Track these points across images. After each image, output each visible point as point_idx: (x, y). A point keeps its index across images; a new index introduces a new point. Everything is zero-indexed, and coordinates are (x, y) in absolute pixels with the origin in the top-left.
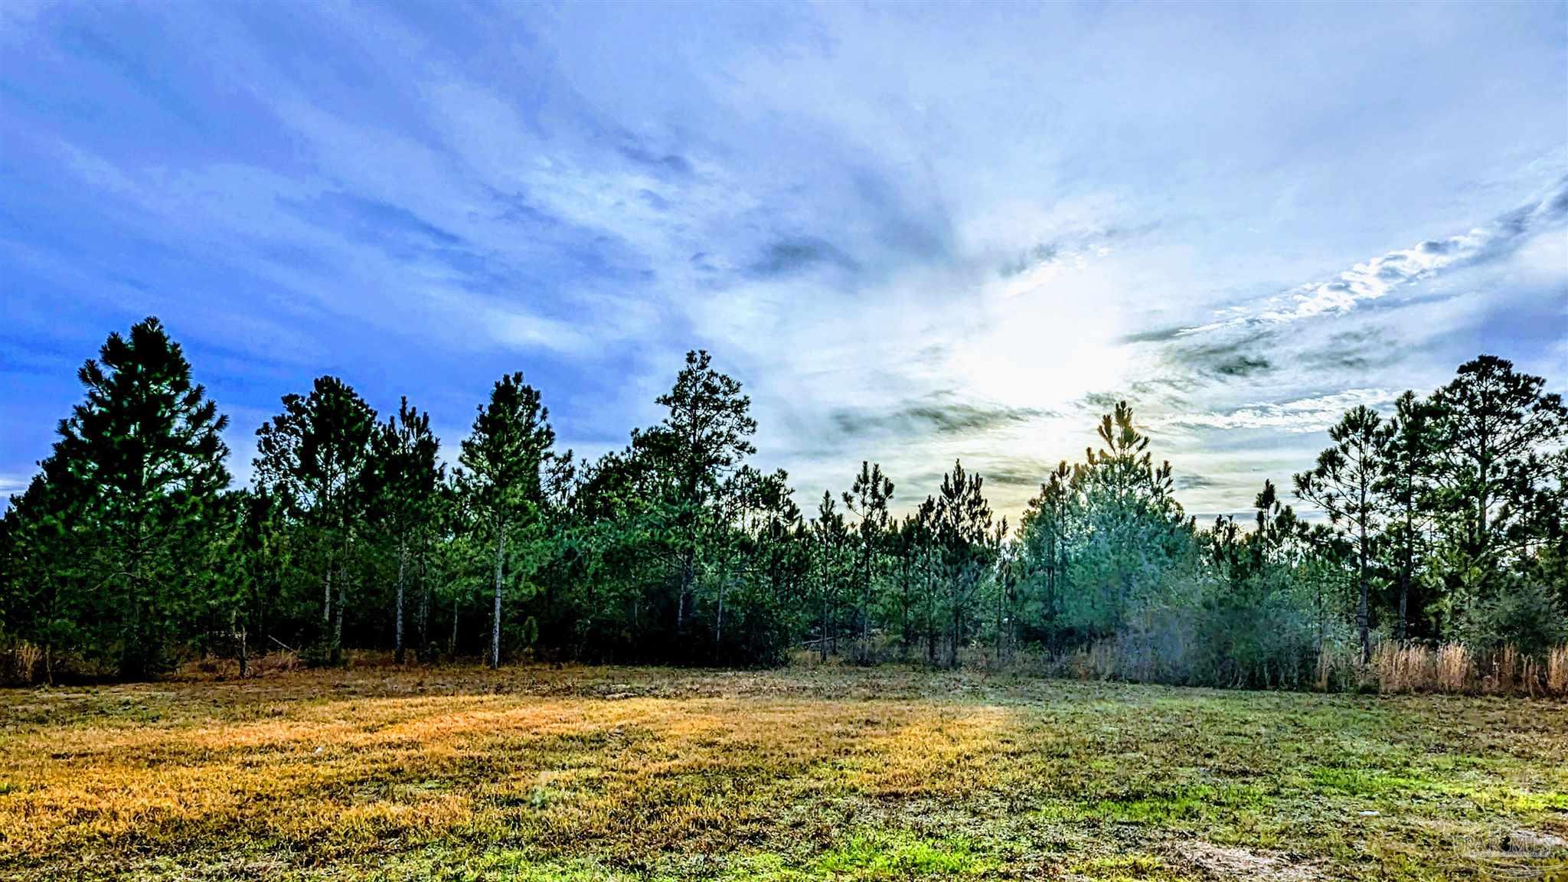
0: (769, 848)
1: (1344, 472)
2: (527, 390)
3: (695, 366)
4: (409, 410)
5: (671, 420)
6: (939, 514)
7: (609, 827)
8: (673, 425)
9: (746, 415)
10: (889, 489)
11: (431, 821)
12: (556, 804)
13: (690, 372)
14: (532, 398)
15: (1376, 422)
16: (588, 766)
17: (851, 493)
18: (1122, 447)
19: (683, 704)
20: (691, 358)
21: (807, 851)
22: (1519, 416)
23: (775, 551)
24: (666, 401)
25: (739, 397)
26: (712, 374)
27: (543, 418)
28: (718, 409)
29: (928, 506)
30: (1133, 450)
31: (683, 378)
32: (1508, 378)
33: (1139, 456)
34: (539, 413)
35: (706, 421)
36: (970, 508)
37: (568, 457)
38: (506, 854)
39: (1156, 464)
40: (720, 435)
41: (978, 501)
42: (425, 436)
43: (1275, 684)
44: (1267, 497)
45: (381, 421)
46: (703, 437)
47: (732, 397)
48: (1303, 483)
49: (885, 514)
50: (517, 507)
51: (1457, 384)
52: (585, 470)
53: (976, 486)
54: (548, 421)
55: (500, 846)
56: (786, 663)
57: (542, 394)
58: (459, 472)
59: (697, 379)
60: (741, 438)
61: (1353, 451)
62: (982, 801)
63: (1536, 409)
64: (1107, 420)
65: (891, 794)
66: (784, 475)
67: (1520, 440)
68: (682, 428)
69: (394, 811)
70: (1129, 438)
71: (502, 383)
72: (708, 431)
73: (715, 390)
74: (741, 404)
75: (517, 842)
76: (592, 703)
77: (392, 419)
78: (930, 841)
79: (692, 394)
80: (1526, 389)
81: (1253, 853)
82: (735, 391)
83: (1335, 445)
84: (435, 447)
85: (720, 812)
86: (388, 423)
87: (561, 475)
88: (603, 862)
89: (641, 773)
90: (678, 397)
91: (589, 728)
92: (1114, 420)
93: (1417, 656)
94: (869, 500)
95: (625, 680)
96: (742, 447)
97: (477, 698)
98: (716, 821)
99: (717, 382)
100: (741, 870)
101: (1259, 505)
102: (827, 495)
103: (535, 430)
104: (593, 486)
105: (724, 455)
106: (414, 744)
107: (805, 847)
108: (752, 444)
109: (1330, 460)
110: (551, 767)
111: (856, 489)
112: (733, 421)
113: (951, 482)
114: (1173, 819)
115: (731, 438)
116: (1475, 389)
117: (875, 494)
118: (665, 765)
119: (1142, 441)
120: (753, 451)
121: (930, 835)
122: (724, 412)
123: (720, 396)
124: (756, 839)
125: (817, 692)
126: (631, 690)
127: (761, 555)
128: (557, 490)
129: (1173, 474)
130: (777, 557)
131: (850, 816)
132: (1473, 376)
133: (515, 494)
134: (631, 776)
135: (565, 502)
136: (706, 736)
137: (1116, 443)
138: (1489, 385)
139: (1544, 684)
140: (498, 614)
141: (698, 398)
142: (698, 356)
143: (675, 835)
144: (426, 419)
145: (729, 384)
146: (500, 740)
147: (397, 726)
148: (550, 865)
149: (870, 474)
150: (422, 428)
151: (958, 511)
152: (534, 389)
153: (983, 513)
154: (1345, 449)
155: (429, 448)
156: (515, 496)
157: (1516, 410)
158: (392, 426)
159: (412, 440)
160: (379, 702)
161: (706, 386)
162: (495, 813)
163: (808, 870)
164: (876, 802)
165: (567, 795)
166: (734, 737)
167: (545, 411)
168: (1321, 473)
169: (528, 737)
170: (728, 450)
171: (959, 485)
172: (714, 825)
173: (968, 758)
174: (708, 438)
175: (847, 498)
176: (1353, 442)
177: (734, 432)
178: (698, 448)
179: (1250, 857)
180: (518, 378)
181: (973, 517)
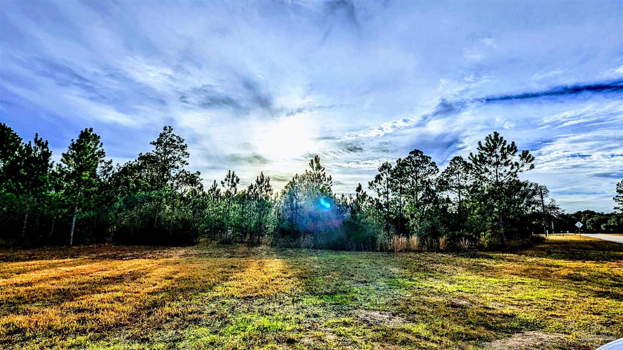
0: (203, 325)
1: (382, 182)
2: (95, 135)
3: (167, 132)
4: (39, 139)
5: (156, 151)
6: (255, 189)
7: (129, 320)
8: (156, 153)
9: (185, 151)
10: (238, 180)
11: (38, 324)
12: (103, 310)
13: (164, 134)
14: (96, 138)
15: (391, 167)
16: (117, 291)
17: (224, 181)
18: (316, 170)
19: (157, 261)
20: (165, 129)
21: (219, 325)
22: (425, 167)
23: (194, 201)
24: (154, 144)
25: (183, 144)
26: (173, 135)
27: (101, 146)
28: (175, 148)
29: (251, 187)
30: (320, 171)
31: (161, 135)
32: (423, 157)
33: (322, 174)
34: (99, 144)
35: (170, 152)
36: (266, 188)
37: (110, 162)
38: (79, 338)
39: (327, 176)
40: (175, 157)
41: (268, 186)
42: (45, 150)
43: (365, 250)
44: (359, 189)
45: (24, 143)
46: (168, 158)
47: (181, 144)
48: (371, 184)
49: (236, 189)
50: (86, 181)
51: (409, 157)
52: (118, 168)
53: (268, 181)
54: (103, 148)
55: (76, 334)
56: (198, 243)
57: (101, 137)
58: (60, 165)
59: (167, 136)
60: (183, 159)
61: (385, 175)
62: (282, 298)
63: (429, 166)
64: (312, 161)
65: (248, 297)
66: (199, 173)
67: (425, 175)
68: (160, 154)
69: (19, 319)
70: (319, 167)
71: (84, 131)
72: (170, 156)
73: (174, 141)
74: (184, 147)
75: (84, 332)
76: (116, 262)
77: (30, 142)
78: (267, 317)
79: (165, 142)
80: (427, 160)
81: (380, 314)
82: (182, 142)
83: (380, 173)
84: (50, 154)
85: (180, 309)
86: (28, 143)
87: (106, 169)
88: (128, 338)
89: (142, 293)
90: (159, 142)
91: (116, 273)
92: (314, 162)
93: (404, 239)
94: (230, 184)
95: (131, 251)
96: (183, 163)
97: (62, 261)
98: (178, 314)
99: (175, 138)
100: (192, 337)
101: (357, 191)
102: (215, 181)
103: (97, 151)
104: (120, 174)
105: (176, 165)
106: (30, 284)
107: (218, 324)
108: (187, 162)
109: (378, 178)
110: (99, 292)
111: (226, 180)
112: (180, 153)
113: (259, 179)
114: (349, 302)
115: (180, 159)
116: (414, 159)
117: (232, 182)
118: (151, 289)
119: (322, 169)
120: (187, 164)
121: (266, 314)
122: (177, 149)
123: (176, 143)
124: (196, 321)
125: (210, 254)
126: (133, 256)
127: (189, 203)
128: (104, 174)
129: (332, 180)
130: (195, 203)
131: (233, 308)
132: (413, 155)
133: (86, 175)
134: (137, 295)
135: (107, 179)
136: (168, 274)
137: (315, 169)
138: (417, 158)
139: (439, 249)
140: (74, 223)
141: (167, 144)
142: (168, 128)
143: (161, 322)
144: (47, 143)
145: (180, 139)
146: (74, 280)
147: (21, 275)
148: (102, 342)
149: (231, 175)
150: (44, 146)
151: (261, 189)
152: (98, 135)
153: (270, 190)
154: (382, 175)
155: (47, 155)
156: (86, 176)
157: (424, 166)
158: (30, 144)
159: (39, 151)
160: (11, 264)
161: (171, 139)
162: (73, 317)
163: (222, 335)
164: (243, 301)
165: (108, 305)
166: (180, 275)
167: (102, 144)
168: (376, 181)
169: (88, 278)
170: (178, 163)
171: (262, 180)
172: (177, 315)
173: (273, 280)
174: (170, 158)
175: (222, 183)
176: (385, 172)
177: (181, 157)
178: (166, 161)
179: (380, 315)
180: (91, 130)
181: (267, 191)
